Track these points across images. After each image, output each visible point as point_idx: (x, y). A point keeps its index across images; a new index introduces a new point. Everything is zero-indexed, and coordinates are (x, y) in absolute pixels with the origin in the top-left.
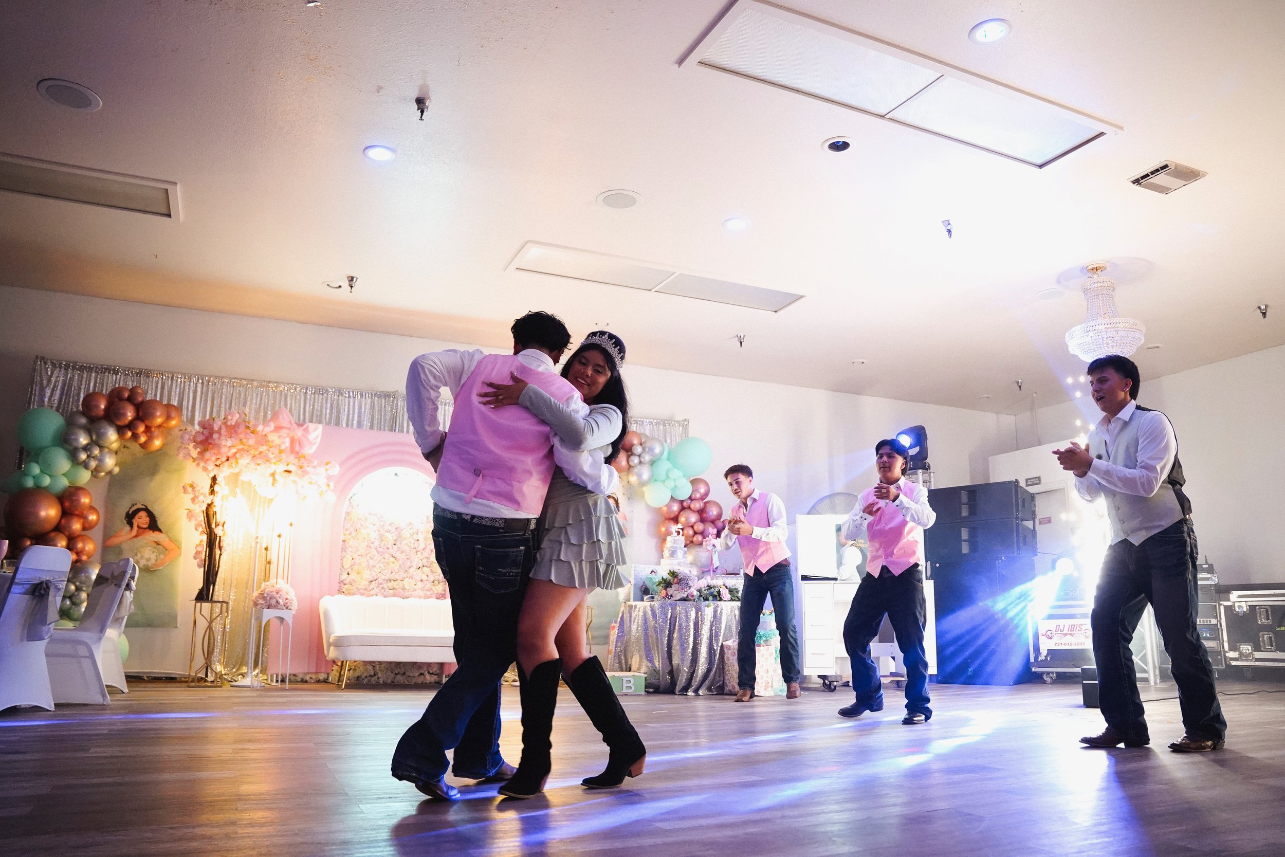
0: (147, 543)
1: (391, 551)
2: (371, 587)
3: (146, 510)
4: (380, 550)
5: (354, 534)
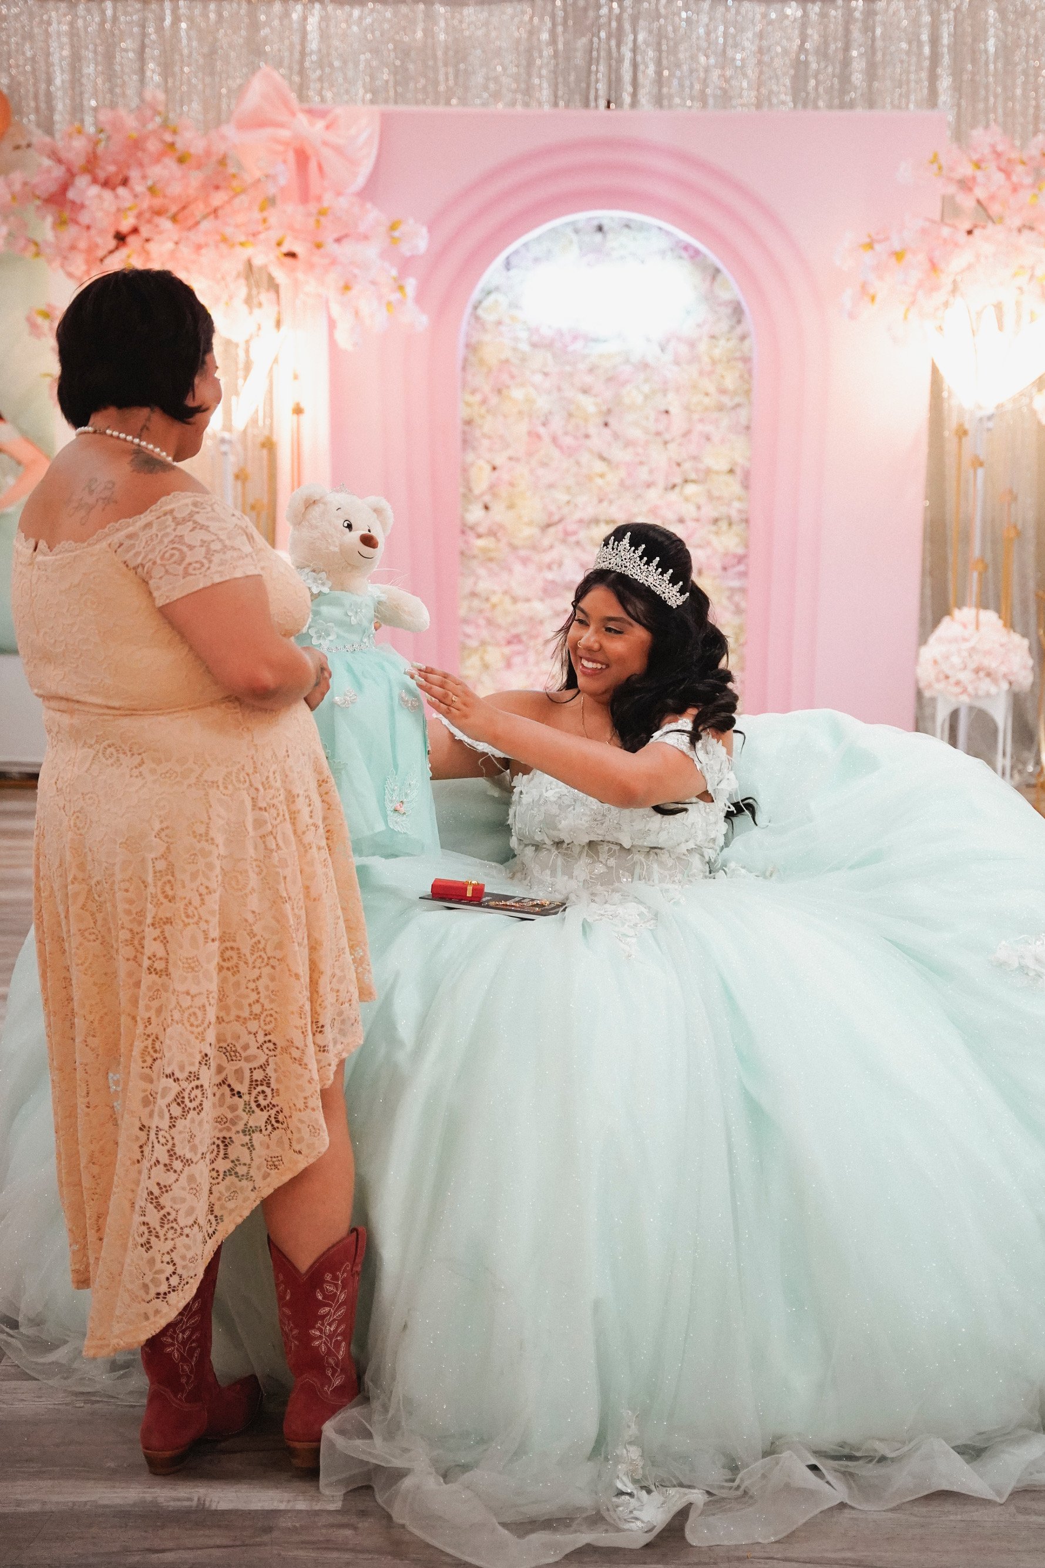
1: (597, 443)
4: (568, 441)
5: (494, 400)
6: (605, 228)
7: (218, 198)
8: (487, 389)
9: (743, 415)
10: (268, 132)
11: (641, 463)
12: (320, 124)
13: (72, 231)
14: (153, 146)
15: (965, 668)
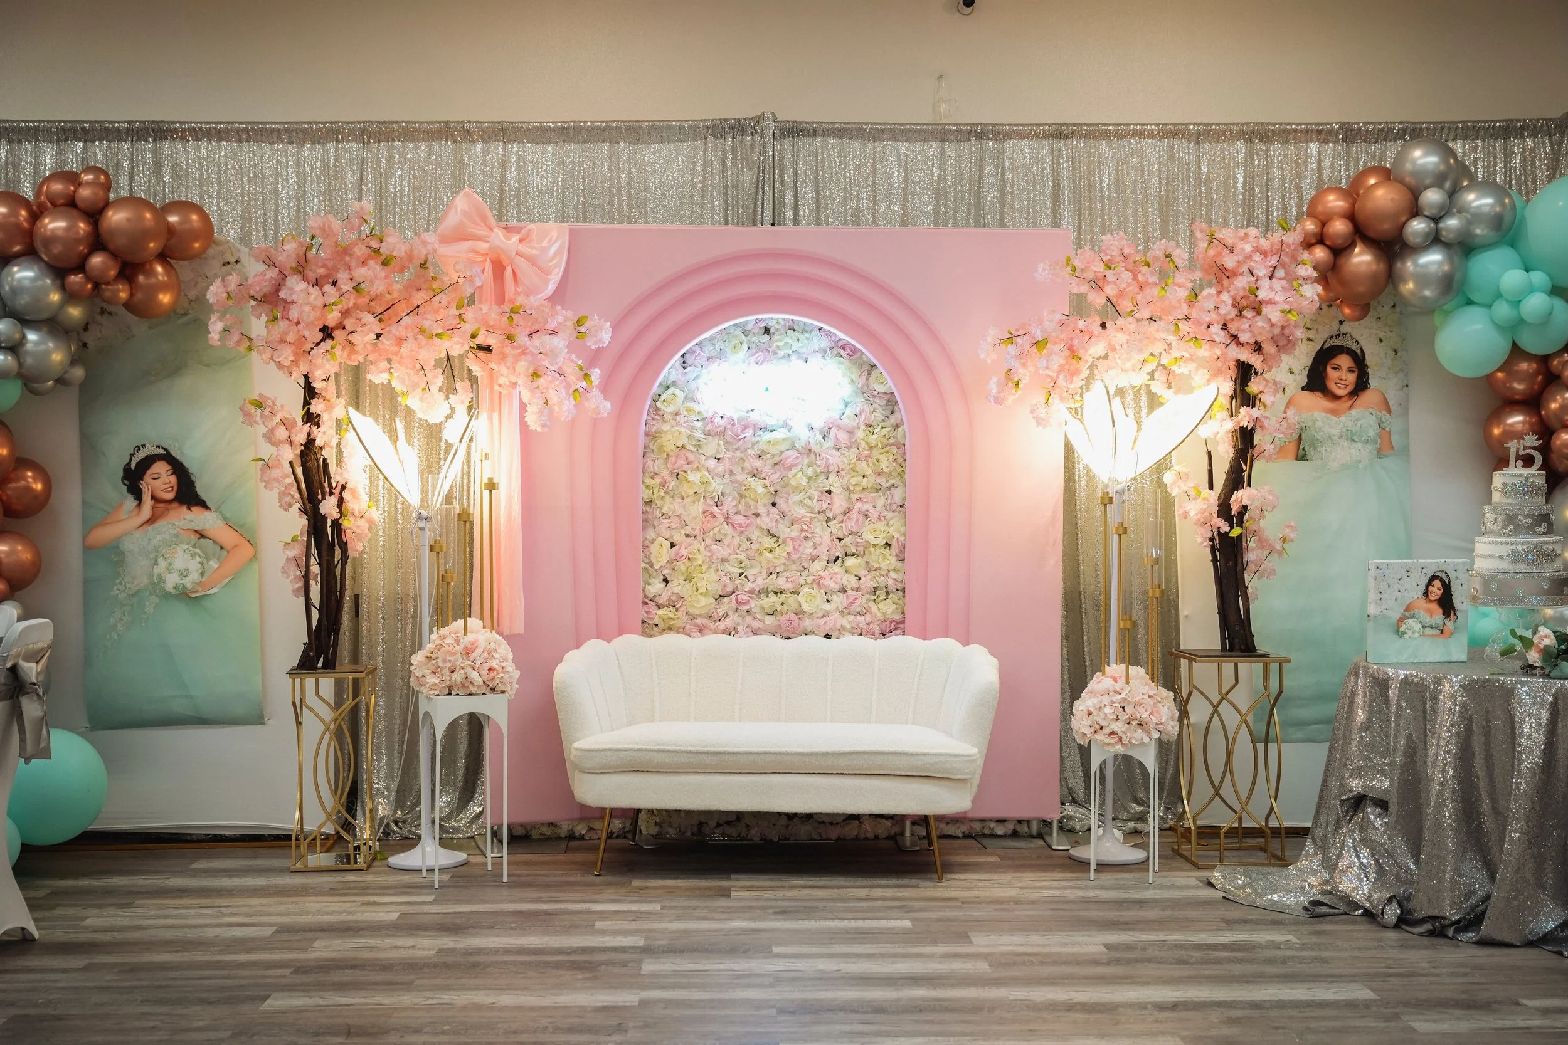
0: (177, 536)
1: (766, 521)
2: (721, 612)
3: (168, 457)
4: (739, 519)
5: (672, 483)
6: (772, 330)
7: (419, 298)
8: (666, 473)
9: (897, 495)
10: (469, 244)
11: (806, 538)
12: (515, 238)
13: (283, 324)
14: (360, 251)
15: (1117, 719)
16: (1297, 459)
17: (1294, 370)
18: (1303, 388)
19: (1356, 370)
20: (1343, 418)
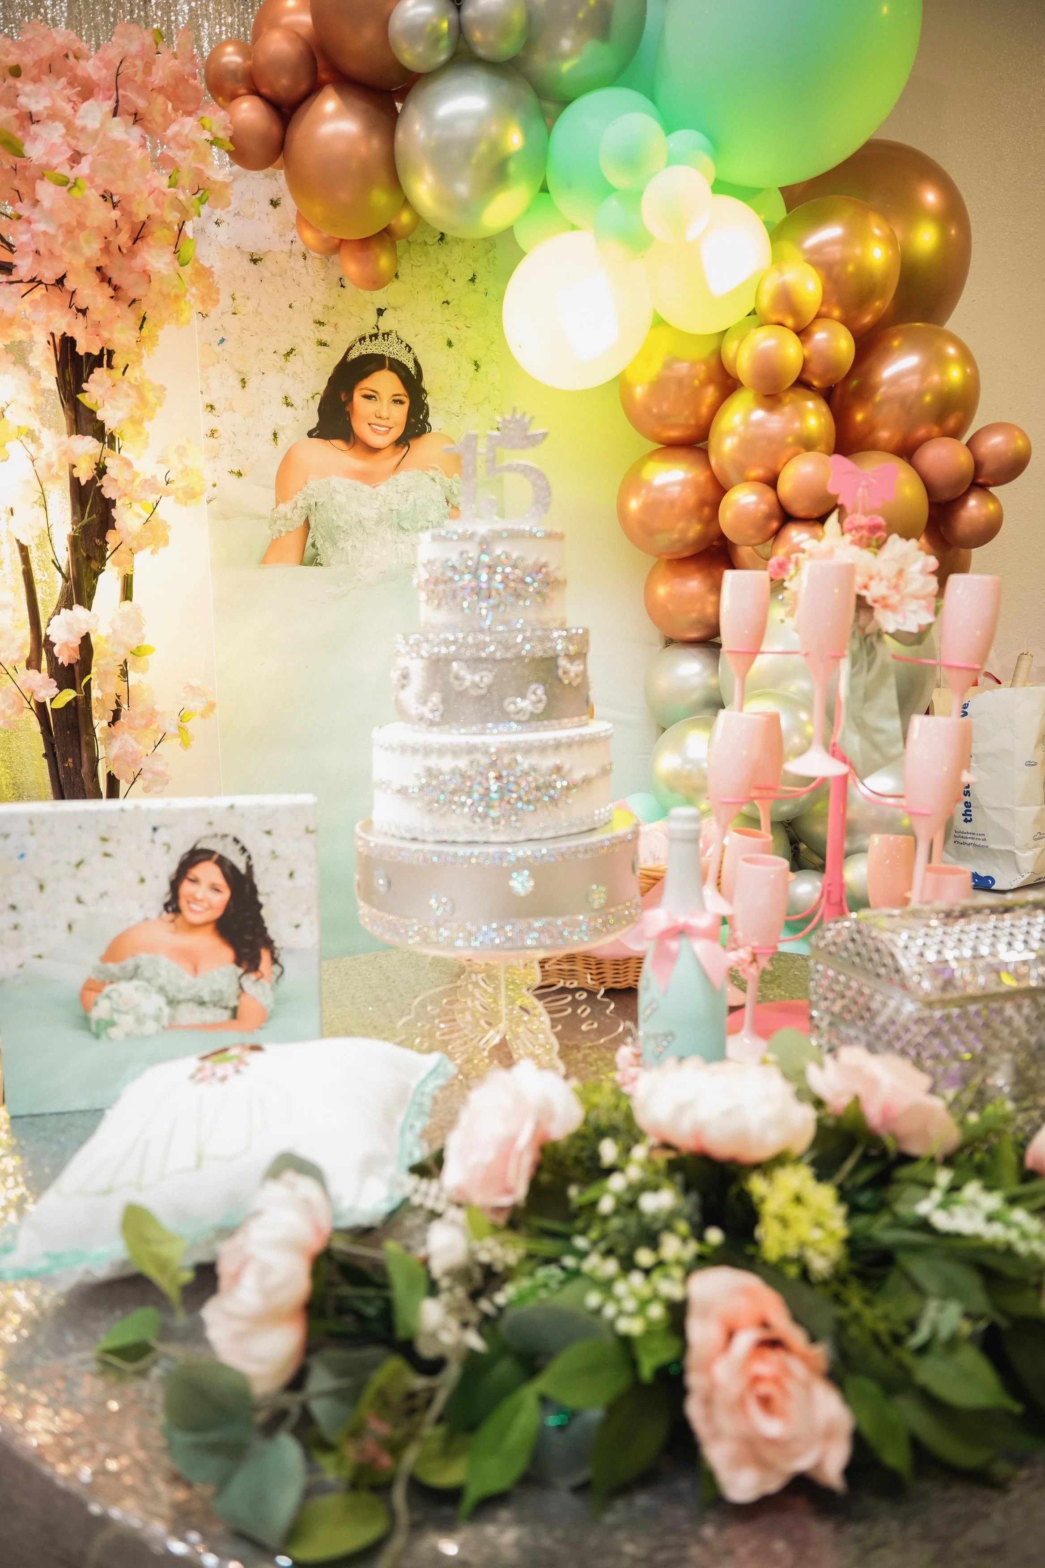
16: (302, 563)
17: (294, 399)
18: (310, 434)
19: (407, 400)
20: (382, 488)
